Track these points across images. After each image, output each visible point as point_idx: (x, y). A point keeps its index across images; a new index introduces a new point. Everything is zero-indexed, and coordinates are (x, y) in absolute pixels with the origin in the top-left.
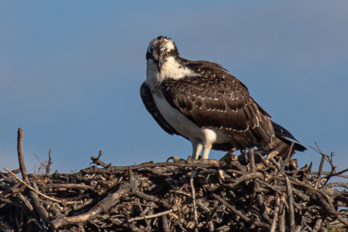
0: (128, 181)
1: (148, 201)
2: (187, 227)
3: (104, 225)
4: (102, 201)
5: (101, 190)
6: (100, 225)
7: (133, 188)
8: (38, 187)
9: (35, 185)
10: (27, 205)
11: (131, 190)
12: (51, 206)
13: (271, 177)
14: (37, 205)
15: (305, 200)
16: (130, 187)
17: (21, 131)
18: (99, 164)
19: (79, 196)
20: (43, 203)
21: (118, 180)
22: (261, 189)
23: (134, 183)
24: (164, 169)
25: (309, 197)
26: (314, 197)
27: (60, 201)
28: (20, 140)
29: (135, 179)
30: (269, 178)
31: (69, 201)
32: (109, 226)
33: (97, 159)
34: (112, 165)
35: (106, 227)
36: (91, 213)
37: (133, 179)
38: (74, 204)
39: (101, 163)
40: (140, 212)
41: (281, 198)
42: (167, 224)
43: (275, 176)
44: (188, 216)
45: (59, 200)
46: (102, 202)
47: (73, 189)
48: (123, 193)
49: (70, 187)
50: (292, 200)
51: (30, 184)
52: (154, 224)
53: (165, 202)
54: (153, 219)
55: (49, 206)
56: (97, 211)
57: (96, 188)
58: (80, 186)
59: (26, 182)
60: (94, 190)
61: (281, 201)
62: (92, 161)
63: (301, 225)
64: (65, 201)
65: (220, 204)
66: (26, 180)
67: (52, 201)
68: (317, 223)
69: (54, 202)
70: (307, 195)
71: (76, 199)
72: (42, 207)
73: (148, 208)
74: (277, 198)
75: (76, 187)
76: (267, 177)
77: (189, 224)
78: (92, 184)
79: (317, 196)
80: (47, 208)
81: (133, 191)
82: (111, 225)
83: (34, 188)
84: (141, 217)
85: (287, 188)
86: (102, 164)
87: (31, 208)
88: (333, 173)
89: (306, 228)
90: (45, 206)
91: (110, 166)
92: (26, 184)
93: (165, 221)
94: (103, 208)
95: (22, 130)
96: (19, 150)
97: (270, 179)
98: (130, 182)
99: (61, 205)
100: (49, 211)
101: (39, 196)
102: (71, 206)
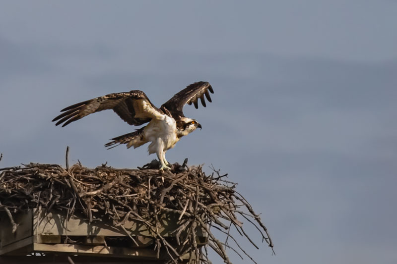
11: (119, 182)
17: (69, 147)
31: (89, 184)
32: (107, 199)
36: (98, 191)
45: (83, 183)
48: (114, 183)
49: (90, 177)
51: (70, 173)
54: (129, 197)
56: (101, 190)
60: (101, 180)
64: (86, 184)
67: (80, 183)
72: (75, 186)
73: (127, 191)
75: (93, 177)
83: (72, 175)
84: (123, 196)
86: (107, 167)
87: (70, 186)
91: (110, 168)
94: (104, 189)
100: (78, 188)
101: (74, 180)
102: (89, 187)
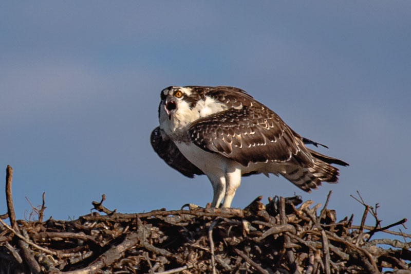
0: (136, 231)
1: (159, 255)
4: (104, 254)
5: (103, 241)
7: (141, 240)
8: (29, 236)
9: (25, 233)
10: (16, 257)
11: (139, 242)
12: (44, 258)
13: (304, 230)
14: (28, 257)
15: (344, 258)
16: (138, 239)
18: (101, 210)
19: (77, 247)
20: (34, 254)
21: (124, 230)
22: (292, 245)
23: (143, 234)
24: (178, 218)
25: (348, 255)
26: (355, 256)
27: (55, 253)
28: (9, 179)
29: (144, 229)
30: (302, 232)
31: (65, 253)
33: (100, 204)
34: (117, 212)
36: (90, 268)
37: (141, 228)
38: (71, 257)
39: (103, 209)
40: (149, 268)
41: (315, 256)
43: (309, 229)
45: (52, 251)
46: (104, 256)
47: (70, 239)
48: (128, 245)
49: (67, 236)
50: (328, 258)
51: (19, 231)
53: (178, 258)
55: (41, 259)
56: (98, 266)
57: (97, 238)
58: (79, 235)
59: (15, 230)
60: (95, 241)
61: (315, 260)
62: (93, 207)
64: (60, 253)
65: (244, 261)
66: (15, 228)
67: (45, 252)
69: (47, 254)
70: (346, 253)
71: (74, 250)
72: (33, 259)
73: (158, 263)
74: (311, 256)
75: (74, 236)
76: (299, 231)
78: (93, 234)
79: (358, 254)
80: (39, 261)
81: (141, 243)
83: (24, 236)
85: (323, 244)
86: (105, 210)
87: (20, 260)
88: (377, 228)
90: (37, 258)
91: (114, 213)
92: (15, 232)
94: (105, 262)
95: (11, 168)
96: (8, 191)
97: (304, 233)
98: (137, 233)
99: (55, 257)
100: (42, 264)
101: (30, 246)
102: (67, 259)
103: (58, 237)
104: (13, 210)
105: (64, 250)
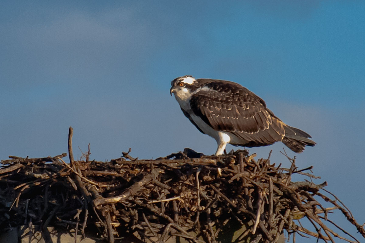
0: (150, 172)
2: (191, 210)
3: (130, 205)
5: (129, 178)
6: (127, 204)
8: (82, 173)
9: (79, 171)
10: (73, 186)
12: (92, 188)
13: (254, 175)
14: (81, 187)
15: (280, 194)
16: (151, 178)
17: (72, 129)
18: (127, 158)
19: (111, 181)
20: (85, 185)
21: (141, 171)
22: (248, 185)
23: (155, 174)
24: (175, 164)
25: (282, 192)
26: (286, 193)
27: (97, 184)
28: (71, 135)
29: (156, 171)
31: (104, 184)
32: (133, 206)
33: (126, 154)
34: (138, 159)
35: (131, 206)
37: (153, 171)
38: (107, 187)
39: (129, 157)
41: (262, 193)
42: (176, 207)
43: (258, 174)
44: (192, 201)
47: (108, 176)
48: (145, 181)
49: (105, 174)
50: (272, 195)
51: (76, 170)
52: (166, 206)
54: (166, 202)
57: (125, 176)
58: (113, 174)
59: (73, 169)
60: (123, 177)
61: (263, 195)
62: (122, 155)
63: (275, 213)
64: (101, 184)
65: (216, 193)
66: (74, 167)
68: (286, 212)
69: (93, 184)
72: (84, 188)
73: (163, 194)
74: (260, 192)
75: (110, 174)
76: (252, 175)
77: (193, 208)
78: (121, 172)
79: (288, 192)
80: (89, 189)
81: (153, 180)
82: (135, 205)
83: (79, 173)
84: (158, 201)
85: (269, 186)
87: (76, 188)
89: (279, 216)
90: (87, 187)
92: (73, 170)
93: (175, 204)
96: (69, 143)
97: (254, 177)
98: (151, 174)
99: (98, 187)
100: (89, 191)
101: (82, 179)
102: (105, 188)
103: (100, 174)
104: (73, 156)
105: (103, 182)
